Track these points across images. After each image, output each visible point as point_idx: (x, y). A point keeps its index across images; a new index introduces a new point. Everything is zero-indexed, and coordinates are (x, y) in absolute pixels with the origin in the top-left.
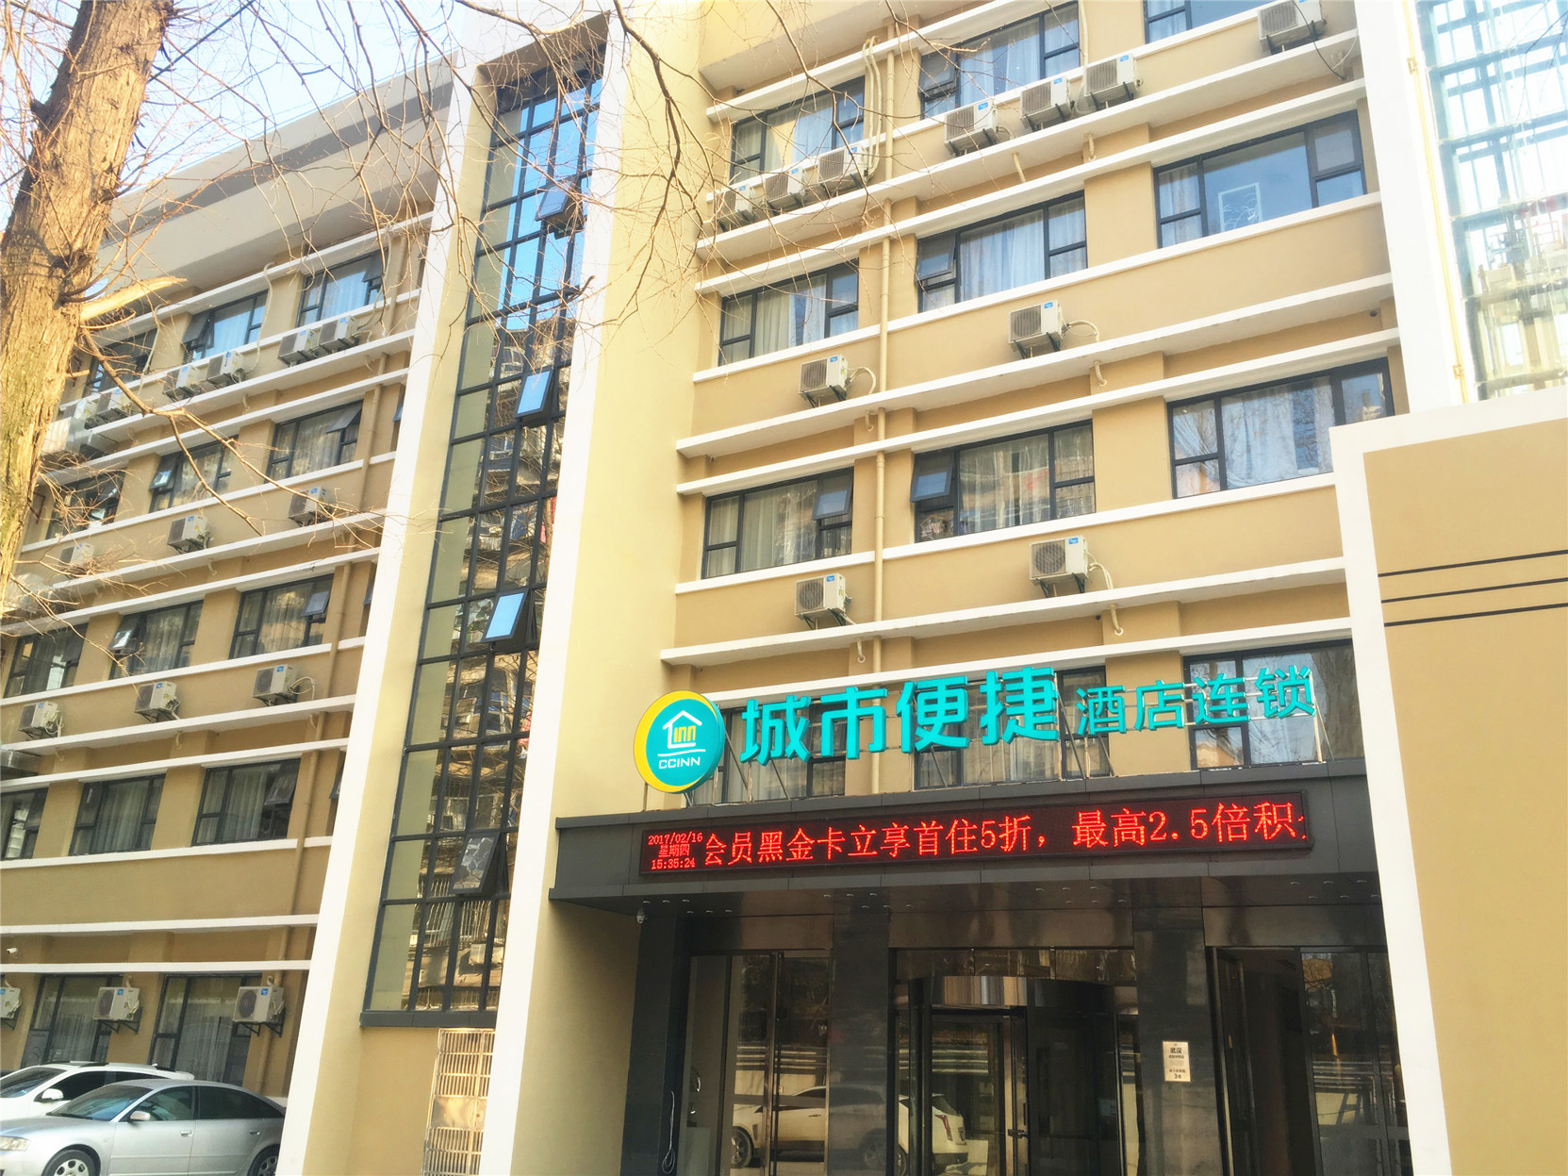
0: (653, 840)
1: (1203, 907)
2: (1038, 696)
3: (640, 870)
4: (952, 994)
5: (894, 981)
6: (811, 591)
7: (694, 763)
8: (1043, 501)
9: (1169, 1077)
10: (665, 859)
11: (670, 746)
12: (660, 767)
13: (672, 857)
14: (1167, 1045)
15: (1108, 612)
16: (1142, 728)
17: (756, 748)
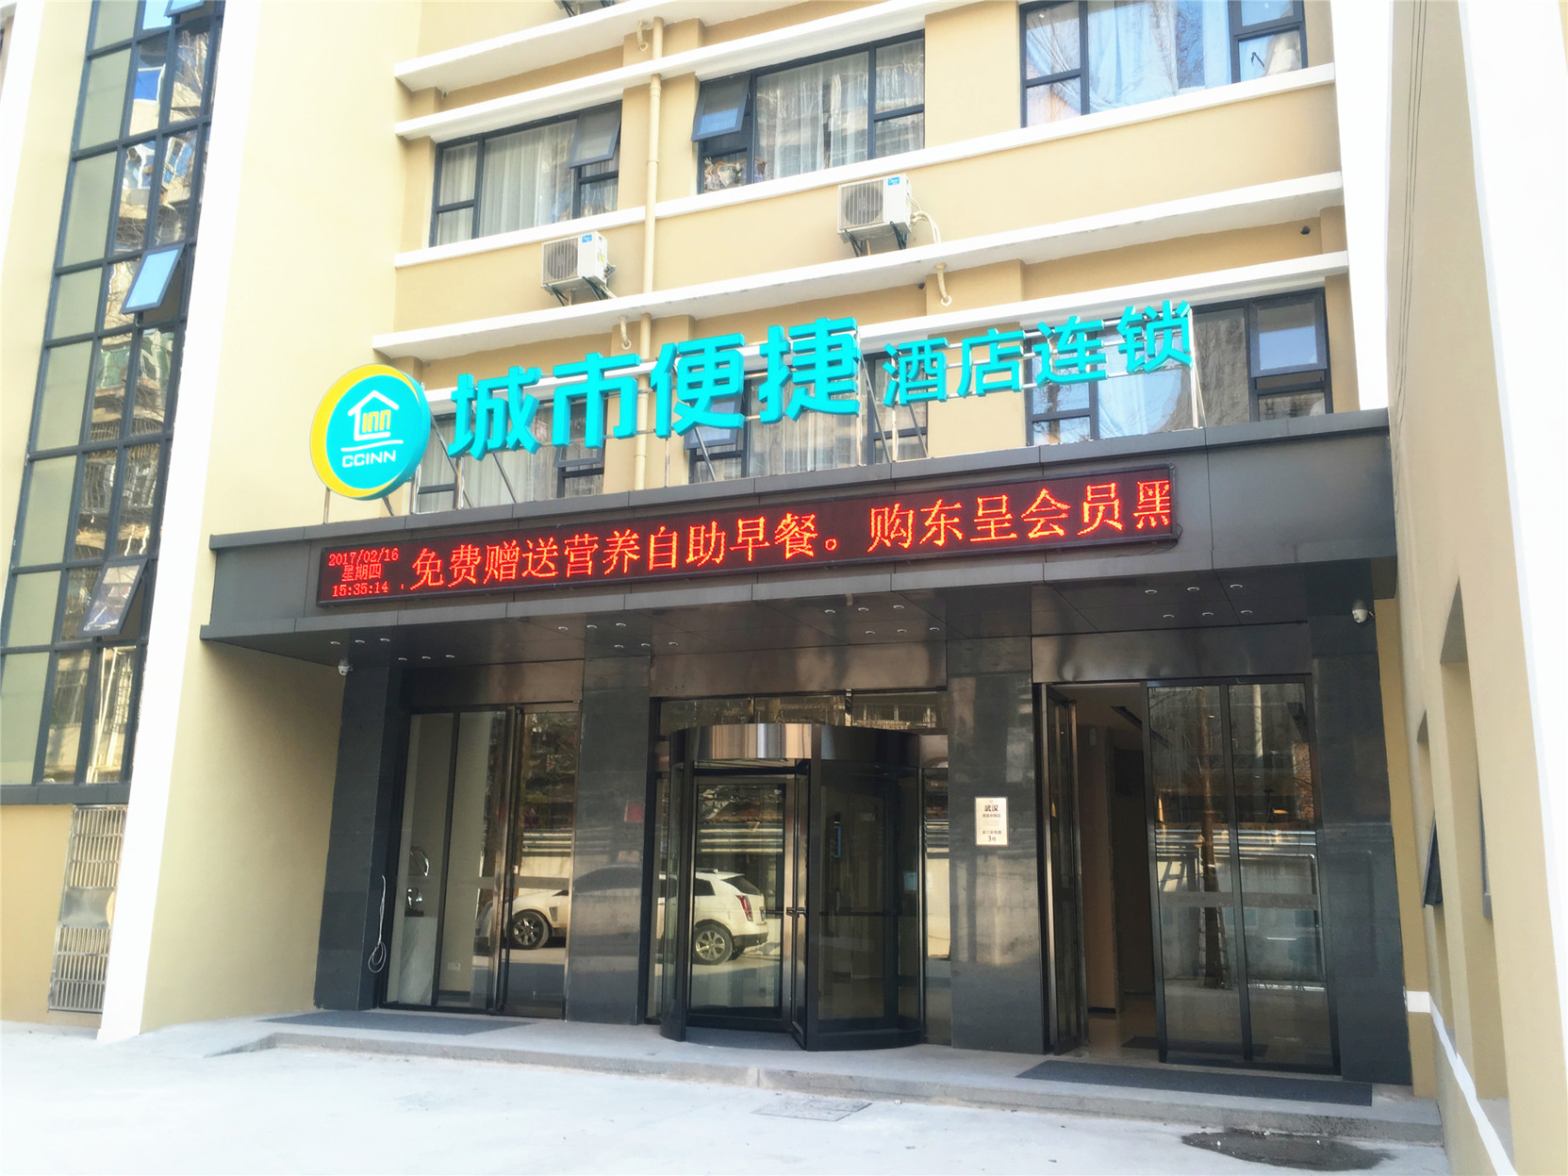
0: (335, 560)
1: (1032, 636)
2: (834, 355)
3: (318, 598)
4: (722, 746)
5: (656, 738)
6: (563, 255)
7: (388, 459)
8: (860, 134)
9: (982, 840)
10: (349, 584)
11: (357, 437)
12: (344, 465)
13: (360, 581)
14: (981, 803)
15: (934, 277)
16: (967, 394)
17: (469, 437)
